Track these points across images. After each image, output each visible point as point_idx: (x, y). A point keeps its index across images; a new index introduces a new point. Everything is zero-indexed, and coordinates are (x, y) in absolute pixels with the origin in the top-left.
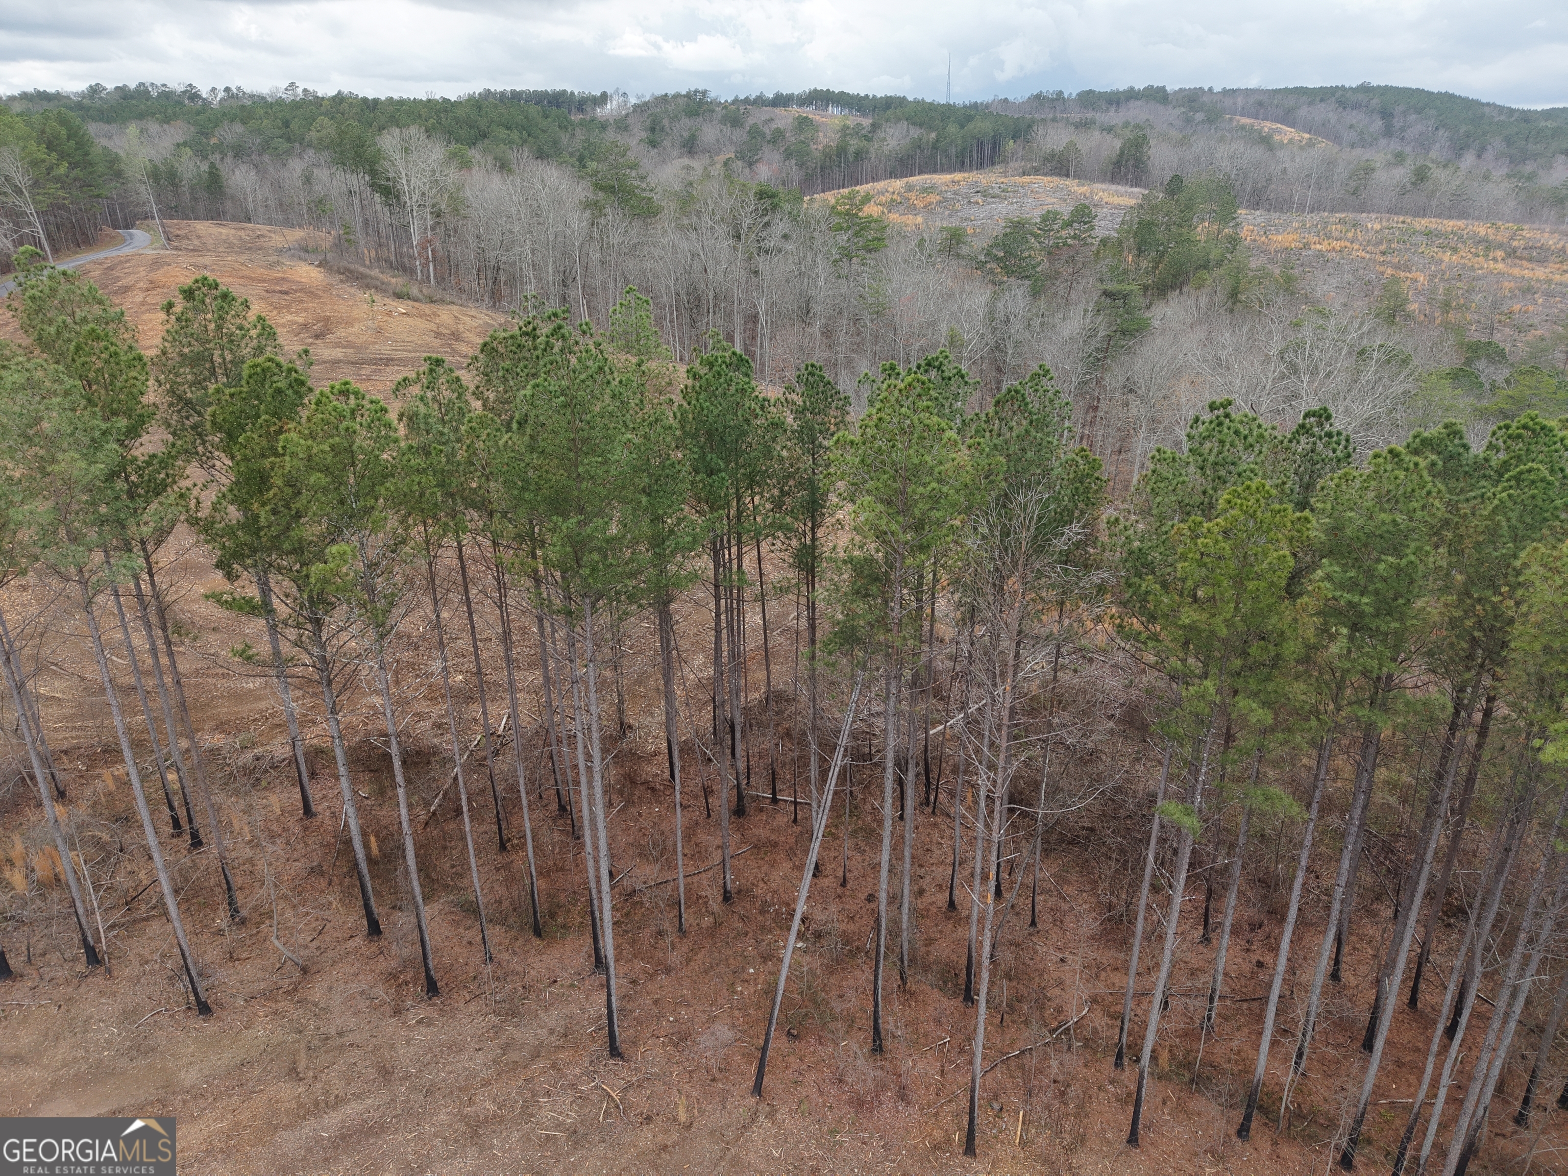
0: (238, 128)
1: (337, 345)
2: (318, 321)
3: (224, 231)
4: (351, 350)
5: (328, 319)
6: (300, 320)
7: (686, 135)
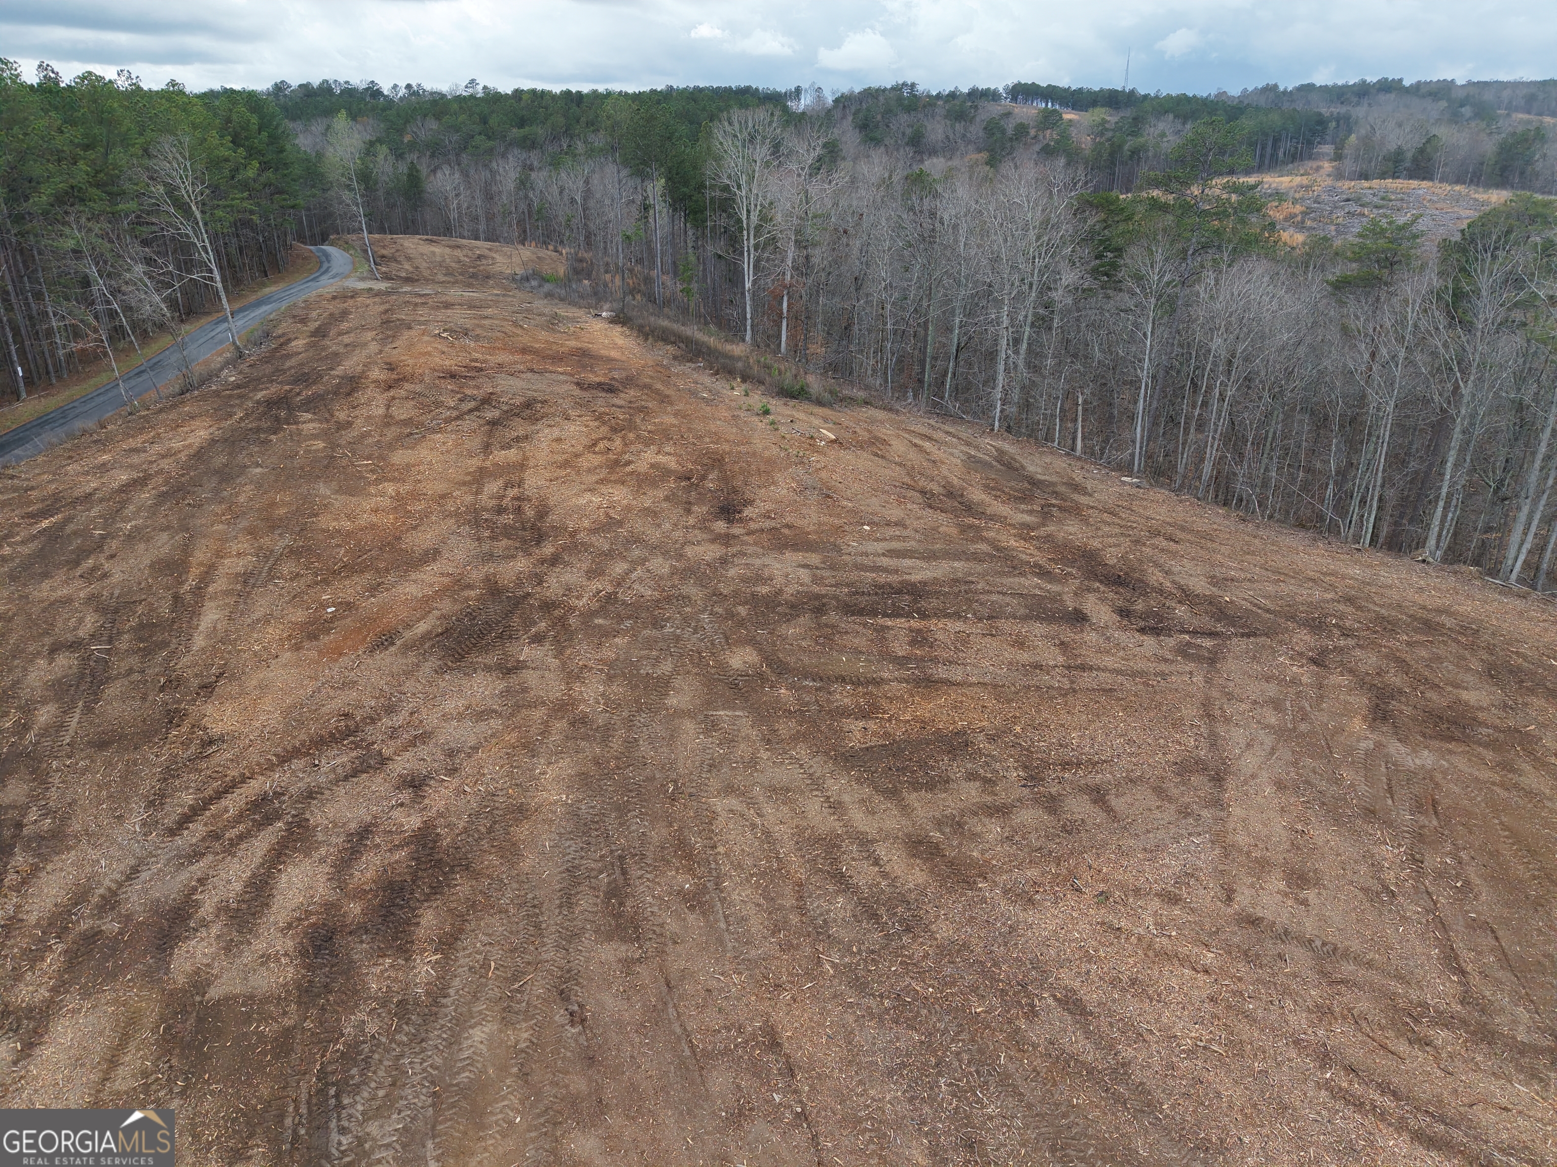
0: (433, 125)
7: (909, 131)
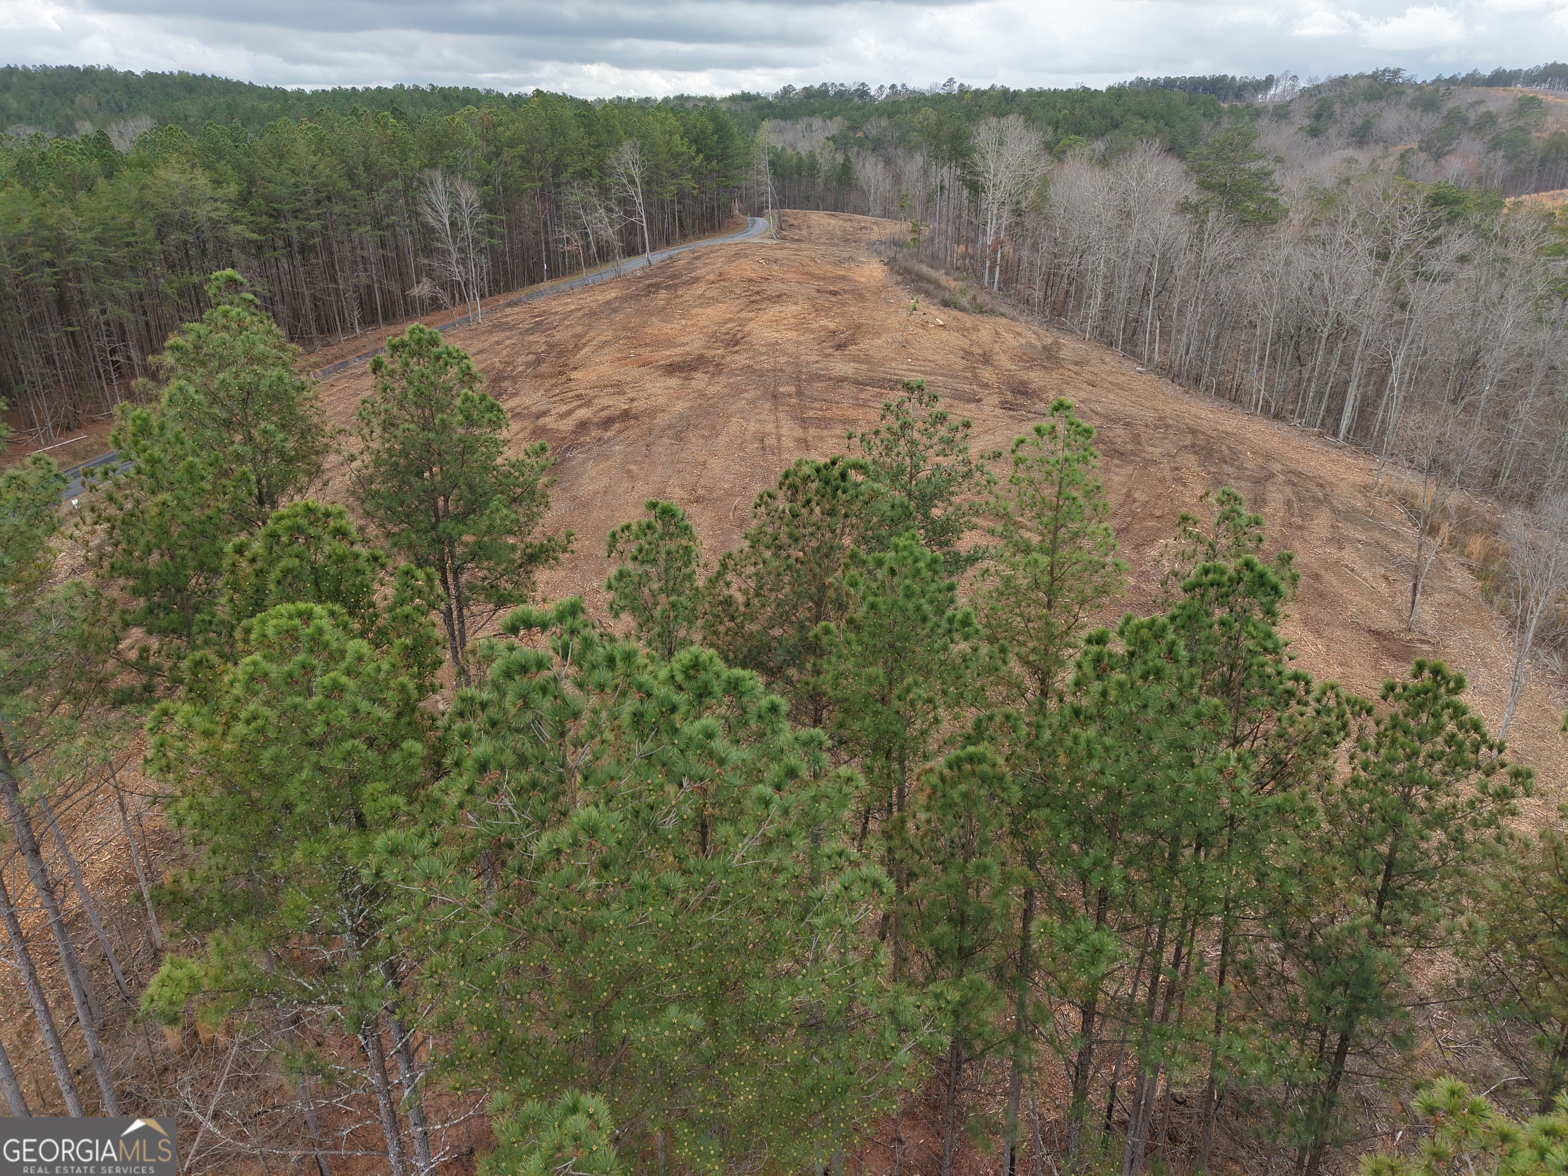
0: (884, 123)
1: (855, 359)
2: (849, 329)
3: (833, 222)
4: (864, 367)
5: (858, 327)
6: (832, 326)
7: (1359, 122)
